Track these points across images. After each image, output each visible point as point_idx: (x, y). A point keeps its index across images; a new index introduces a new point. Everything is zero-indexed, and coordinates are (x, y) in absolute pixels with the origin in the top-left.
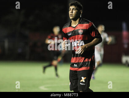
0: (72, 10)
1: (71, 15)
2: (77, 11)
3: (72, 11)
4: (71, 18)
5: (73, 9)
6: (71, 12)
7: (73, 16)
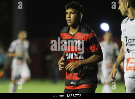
0: (69, 14)
1: (69, 21)
2: (75, 14)
3: (70, 16)
4: (69, 24)
5: (71, 13)
6: (68, 17)
7: (72, 21)
